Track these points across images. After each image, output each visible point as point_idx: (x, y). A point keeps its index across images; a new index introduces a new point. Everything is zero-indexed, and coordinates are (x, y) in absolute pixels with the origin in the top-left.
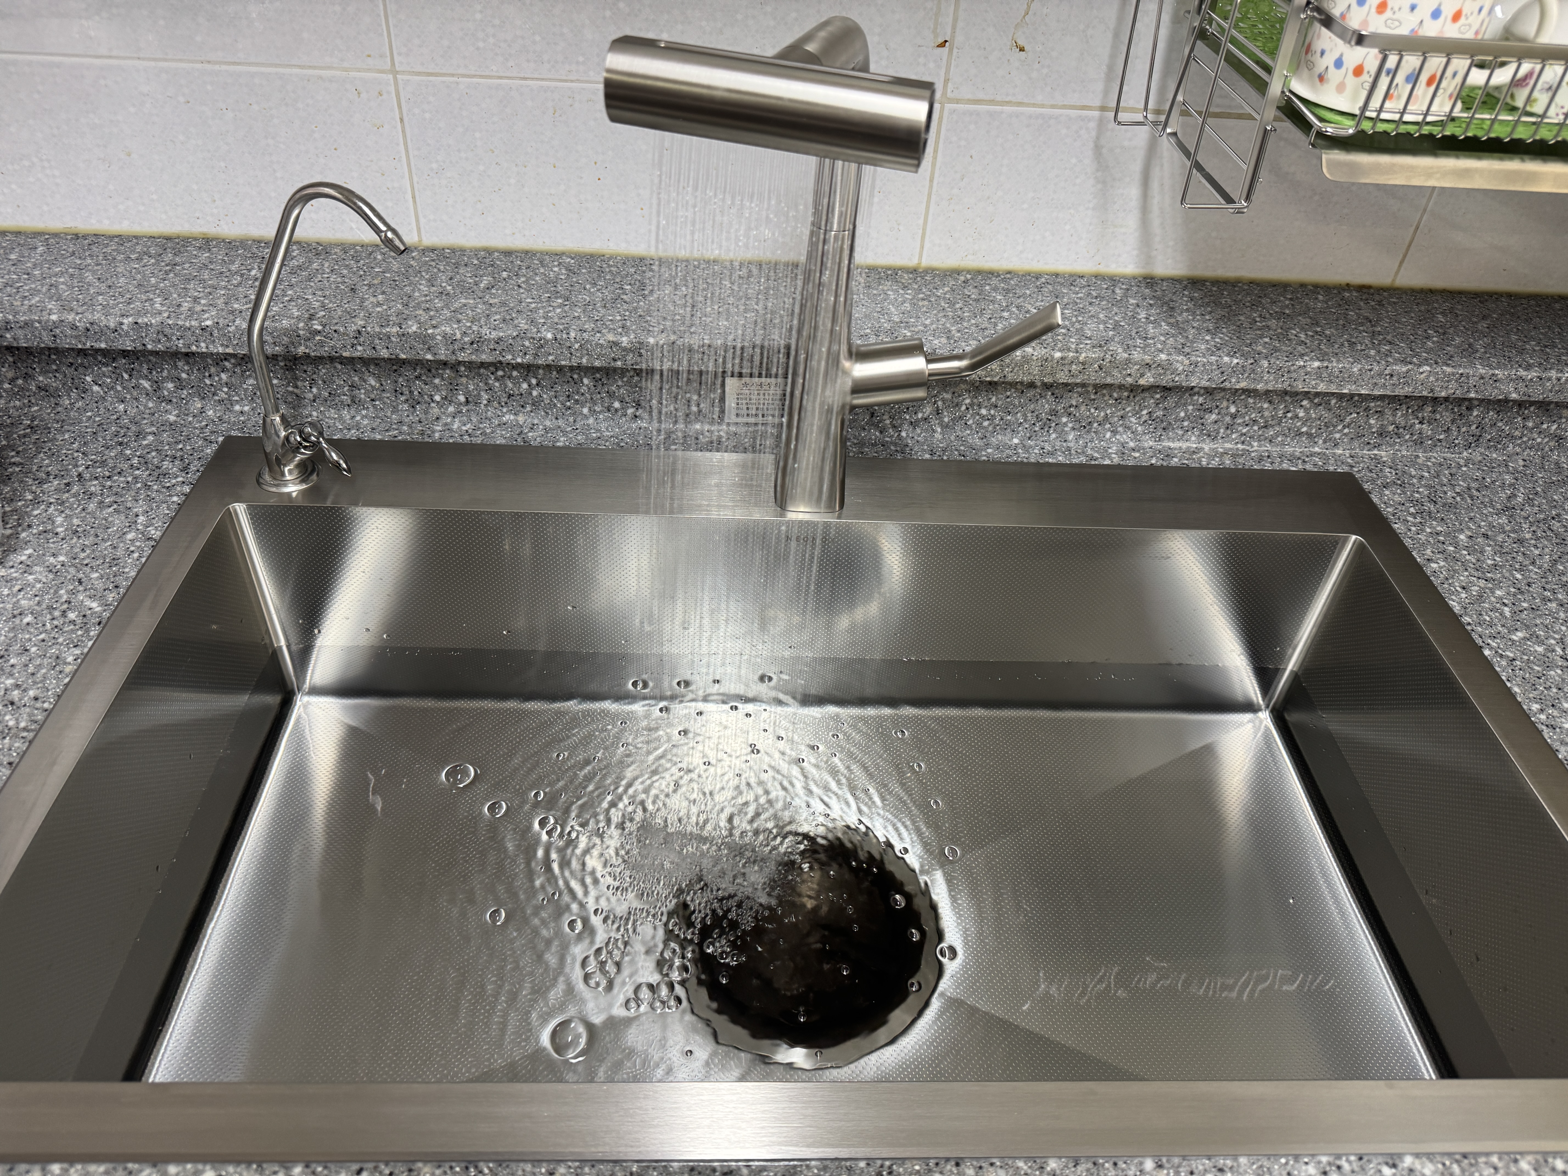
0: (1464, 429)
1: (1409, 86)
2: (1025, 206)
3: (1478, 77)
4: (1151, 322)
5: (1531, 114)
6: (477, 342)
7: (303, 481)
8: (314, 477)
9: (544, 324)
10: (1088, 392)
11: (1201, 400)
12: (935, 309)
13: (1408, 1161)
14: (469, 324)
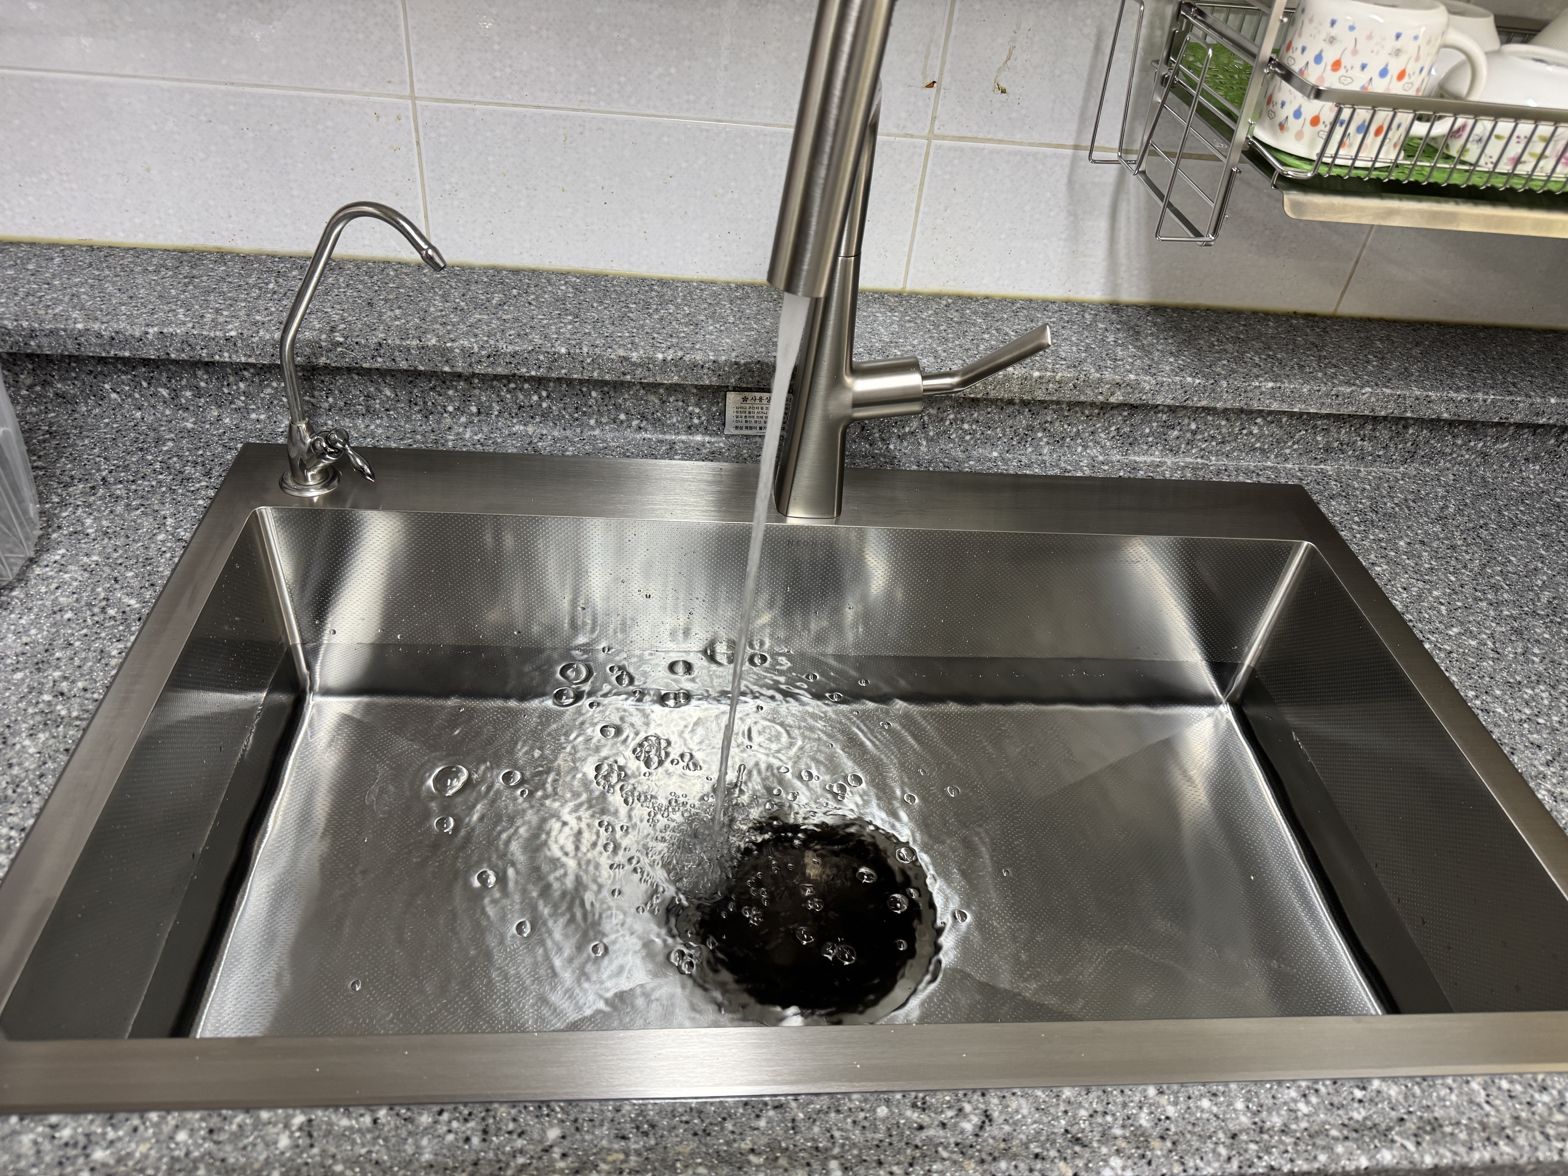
0: (1400, 446)
1: (1361, 136)
2: (1003, 236)
3: (1420, 129)
4: (1119, 345)
5: (1464, 163)
6: (494, 356)
7: (325, 487)
8: (335, 482)
9: (557, 339)
10: (1062, 409)
11: (1164, 417)
12: (921, 330)
13: (1376, 1084)
14: (485, 339)
